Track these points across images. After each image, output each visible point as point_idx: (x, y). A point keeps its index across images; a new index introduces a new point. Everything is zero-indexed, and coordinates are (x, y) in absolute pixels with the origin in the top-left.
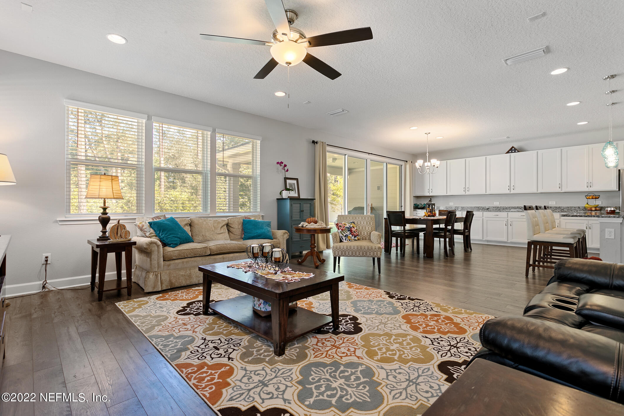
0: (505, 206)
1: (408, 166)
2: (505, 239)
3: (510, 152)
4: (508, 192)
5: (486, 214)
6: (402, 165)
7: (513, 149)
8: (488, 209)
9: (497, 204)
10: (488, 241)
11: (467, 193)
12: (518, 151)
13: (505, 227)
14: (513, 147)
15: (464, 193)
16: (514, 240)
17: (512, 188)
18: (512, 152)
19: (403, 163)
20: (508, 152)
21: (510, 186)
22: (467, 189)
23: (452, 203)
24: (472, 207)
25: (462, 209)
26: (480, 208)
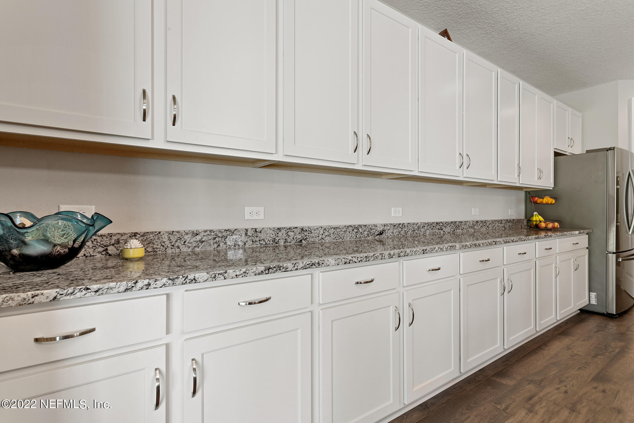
8: (381, 234)
23: (255, 209)
24: (338, 230)
25: (303, 241)
26: (360, 230)
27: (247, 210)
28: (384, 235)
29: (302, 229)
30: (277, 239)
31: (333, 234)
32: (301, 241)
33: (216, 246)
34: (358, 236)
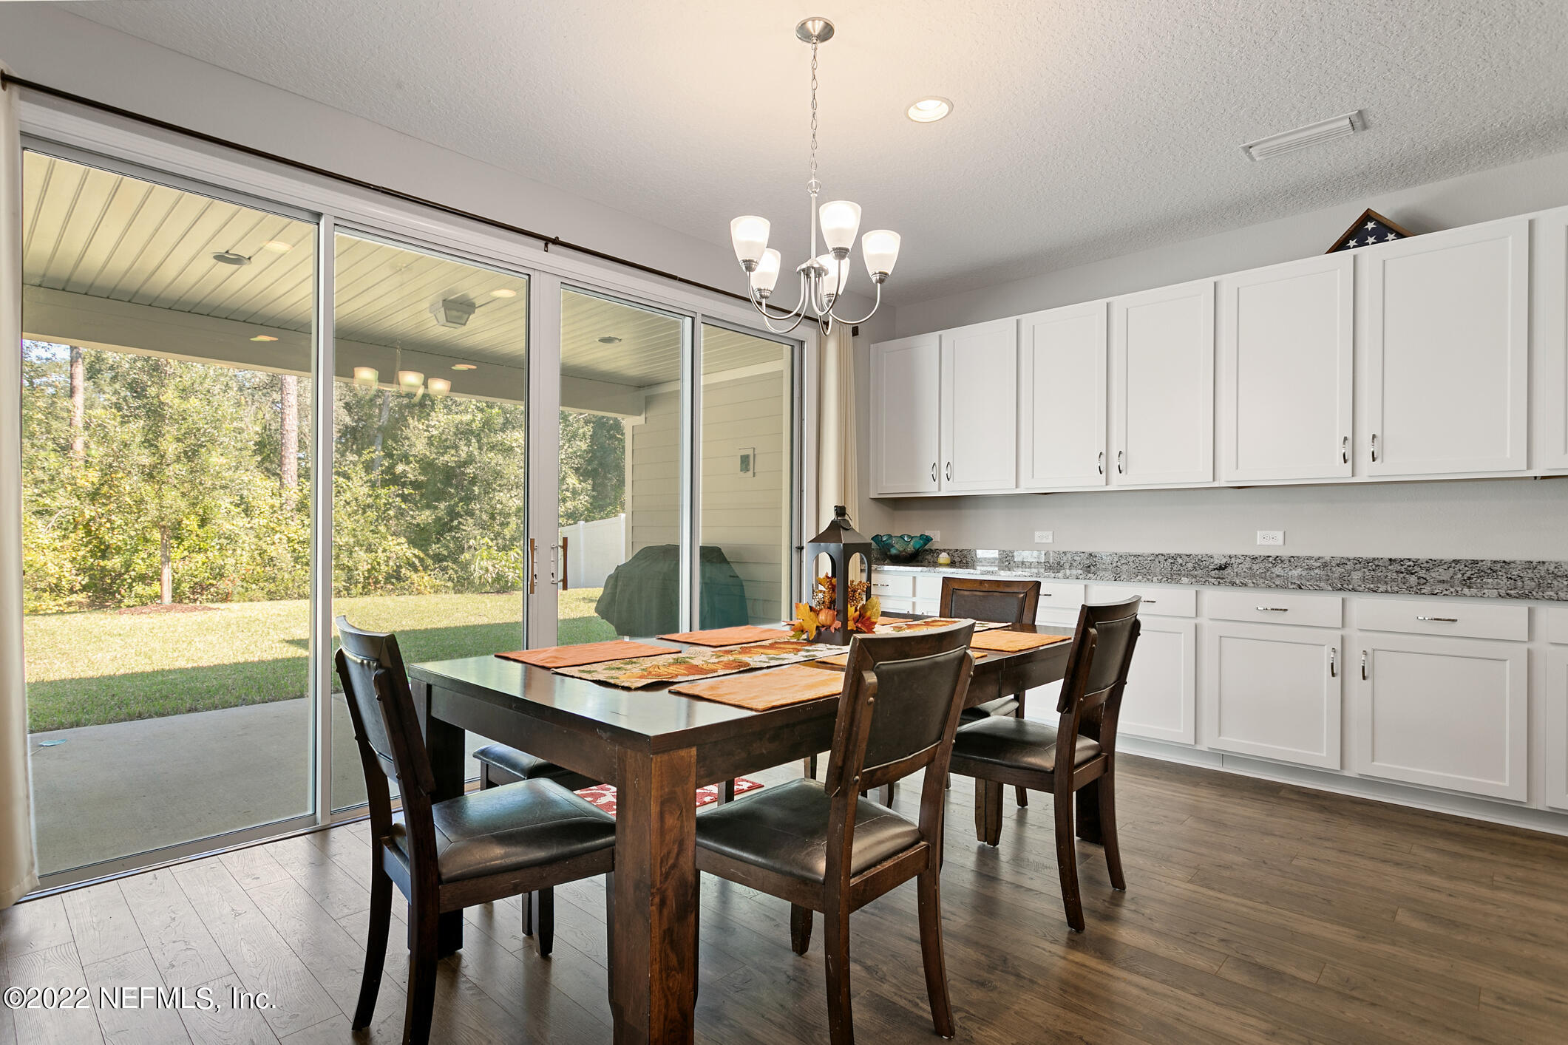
0: (1316, 555)
1: (832, 348)
2: (1325, 757)
3: (1352, 243)
4: (1342, 473)
5: (1217, 598)
6: (802, 343)
7: (1370, 226)
8: (1222, 568)
9: (1269, 541)
10: (1224, 757)
11: (1117, 482)
12: (1400, 235)
13: (1329, 686)
14: (1368, 216)
15: (1097, 483)
16: (1384, 768)
17: (1365, 448)
18: (1362, 243)
19: (807, 333)
20: (1341, 246)
21: (1351, 440)
22: (1115, 462)
23: (1045, 533)
24: (1140, 558)
25: (1092, 567)
26: (1180, 560)
27: (1037, 534)
28: (1229, 571)
29: (1091, 555)
30: (1062, 562)
31: (1133, 562)
32: (1089, 567)
33: (1007, 563)
34: (1174, 568)
